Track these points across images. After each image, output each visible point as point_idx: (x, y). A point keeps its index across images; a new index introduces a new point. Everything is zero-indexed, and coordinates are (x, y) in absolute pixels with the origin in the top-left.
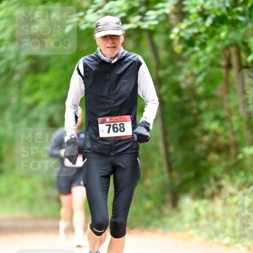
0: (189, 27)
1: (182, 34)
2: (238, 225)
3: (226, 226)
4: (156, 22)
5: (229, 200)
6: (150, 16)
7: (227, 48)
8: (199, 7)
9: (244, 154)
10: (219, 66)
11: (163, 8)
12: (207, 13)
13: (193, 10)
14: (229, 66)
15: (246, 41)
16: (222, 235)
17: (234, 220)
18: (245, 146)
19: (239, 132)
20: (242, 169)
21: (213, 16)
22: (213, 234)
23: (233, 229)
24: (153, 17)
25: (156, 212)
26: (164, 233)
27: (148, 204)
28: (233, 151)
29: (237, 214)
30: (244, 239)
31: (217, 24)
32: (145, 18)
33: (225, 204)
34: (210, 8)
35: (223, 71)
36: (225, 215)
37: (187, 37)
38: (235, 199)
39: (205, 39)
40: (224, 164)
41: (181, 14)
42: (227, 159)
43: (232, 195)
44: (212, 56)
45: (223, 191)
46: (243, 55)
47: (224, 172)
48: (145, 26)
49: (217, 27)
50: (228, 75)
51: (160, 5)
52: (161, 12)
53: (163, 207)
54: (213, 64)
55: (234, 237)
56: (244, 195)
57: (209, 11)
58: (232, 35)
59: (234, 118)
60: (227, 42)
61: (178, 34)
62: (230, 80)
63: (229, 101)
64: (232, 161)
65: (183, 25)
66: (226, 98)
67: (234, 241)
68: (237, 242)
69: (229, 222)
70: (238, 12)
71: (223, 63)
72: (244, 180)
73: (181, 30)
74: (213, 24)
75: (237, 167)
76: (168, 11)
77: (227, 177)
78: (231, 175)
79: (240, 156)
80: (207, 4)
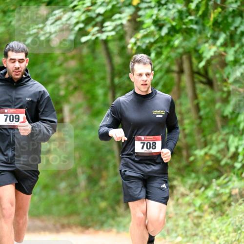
0: (145, 36)
1: (139, 44)
2: (190, 225)
3: (177, 226)
4: (113, 33)
5: (180, 201)
6: (107, 26)
7: (181, 55)
8: (154, 17)
9: (195, 155)
10: (173, 71)
11: (120, 19)
12: (162, 22)
13: (148, 22)
14: (181, 71)
15: (198, 48)
16: (174, 235)
17: (185, 220)
18: (196, 149)
19: (190, 135)
20: (193, 171)
21: (169, 26)
22: (166, 233)
23: (185, 227)
24: (110, 28)
25: (110, 212)
26: (118, 232)
27: (103, 204)
28: (184, 153)
29: (189, 214)
30: (195, 238)
31: (172, 33)
32: (104, 29)
33: (177, 204)
34: (165, 17)
35: (175, 76)
36: (176, 214)
37: (144, 47)
38: (187, 199)
39: (161, 47)
40: (176, 165)
41: (136, 24)
42: (179, 161)
43: (183, 195)
44: (167, 64)
45: (175, 192)
46: (194, 60)
47: (175, 173)
48: (103, 36)
49: (172, 36)
50: (180, 80)
51: (117, 16)
52: (119, 22)
53: (117, 208)
54: (169, 71)
55: (186, 236)
56: (196, 195)
57: (164, 20)
58: (185, 44)
59: (186, 121)
60: (180, 50)
61: (135, 43)
62: (182, 84)
63: (181, 104)
64: (184, 163)
65: (139, 35)
66: (178, 102)
67: (185, 240)
68: (188, 242)
69: (181, 222)
70: (191, 20)
71: (175, 68)
72: (195, 181)
73: (138, 40)
74: (168, 34)
75: (189, 168)
76: (124, 22)
77: (179, 179)
78: (183, 177)
79: (192, 159)
80: (162, 14)
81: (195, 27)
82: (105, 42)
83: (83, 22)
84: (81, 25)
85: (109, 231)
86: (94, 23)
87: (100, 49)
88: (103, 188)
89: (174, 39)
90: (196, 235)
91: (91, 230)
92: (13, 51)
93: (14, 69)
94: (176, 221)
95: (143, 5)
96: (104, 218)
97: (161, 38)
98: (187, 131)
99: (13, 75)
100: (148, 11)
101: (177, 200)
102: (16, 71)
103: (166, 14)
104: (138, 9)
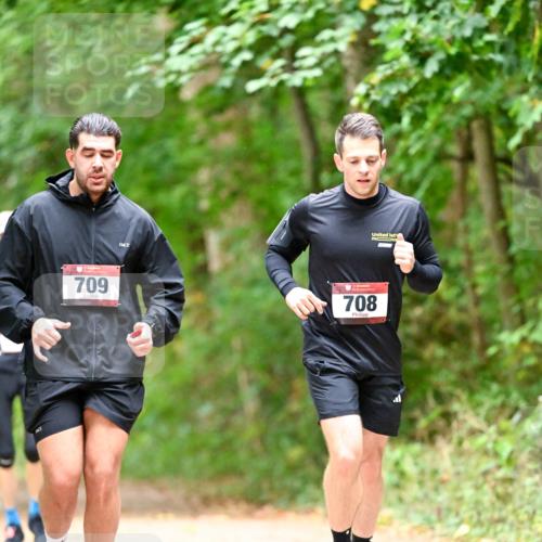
0: (390, 79)
1: (374, 97)
2: (487, 497)
3: (460, 499)
4: (318, 72)
5: (466, 445)
6: (304, 58)
7: (469, 120)
8: (408, 37)
9: (499, 343)
10: (450, 157)
11: (332, 40)
12: (427, 48)
13: (395, 46)
14: (468, 157)
15: (505, 106)
16: (453, 520)
17: (477, 488)
18: (501, 330)
19: (489, 297)
20: (494, 378)
21: (441, 55)
22: (434, 517)
23: (478, 503)
24: (311, 61)
25: (312, 470)
27: (295, 453)
28: (476, 339)
29: (485, 474)
30: (499, 527)
31: (448, 71)
32: (297, 64)
33: (460, 452)
34: (433, 37)
35: (455, 166)
36: (458, 474)
37: (386, 103)
38: (481, 440)
39: (423, 104)
40: (457, 366)
41: (369, 51)
42: (464, 357)
43: (473, 433)
44: (436, 141)
45: (455, 424)
46: (498, 133)
47: (456, 384)
48: (296, 80)
49: (449, 78)
50: (465, 176)
51: (326, 34)
52: (329, 48)
54: (441, 157)
55: (480, 523)
56: (502, 433)
57: (431, 44)
58: (477, 95)
59: (480, 268)
60: (467, 111)
61: (367, 96)
62: (471, 186)
63: (467, 230)
64: (475, 360)
65: (376, 77)
66: (461, 225)
67: (478, 531)
68: (483, 536)
69: (468, 492)
70: (490, 44)
71: (455, 149)
72: (499, 401)
73: (373, 87)
74: (439, 74)
75: (484, 373)
76: (342, 46)
77: (464, 396)
78: (472, 392)
79: (492, 351)
80: (427, 29)
81: (499, 58)
82: (300, 92)
83: (250, 48)
84: (247, 56)
85: (309, 512)
86: (274, 49)
87: (289, 107)
88: (294, 416)
89: (452, 84)
90: (502, 520)
91: (268, 509)
92: (89, 132)
93: (91, 170)
94: (457, 488)
95: (385, 10)
96: (297, 484)
97: (425, 82)
98: (480, 291)
99: (88, 185)
100: (395, 23)
101: (460, 443)
102: (95, 174)
103: (435, 30)
104: (372, 17)
